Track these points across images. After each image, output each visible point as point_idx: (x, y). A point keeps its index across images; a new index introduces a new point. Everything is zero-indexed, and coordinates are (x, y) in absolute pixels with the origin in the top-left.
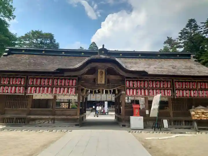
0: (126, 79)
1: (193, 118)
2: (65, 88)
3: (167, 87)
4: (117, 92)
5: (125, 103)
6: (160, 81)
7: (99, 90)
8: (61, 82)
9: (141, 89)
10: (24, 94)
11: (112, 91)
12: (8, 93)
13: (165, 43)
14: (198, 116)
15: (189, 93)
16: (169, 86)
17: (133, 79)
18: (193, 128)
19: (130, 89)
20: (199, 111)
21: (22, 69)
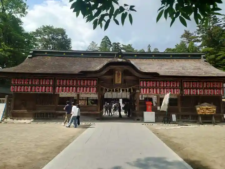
0: (140, 80)
1: (199, 113)
2: (87, 88)
3: (177, 86)
4: (132, 91)
5: (140, 100)
6: (170, 81)
7: (116, 89)
8: (84, 83)
9: (153, 88)
10: (52, 93)
11: (128, 90)
12: (39, 92)
13: (182, 36)
14: (202, 111)
15: (196, 92)
16: (178, 86)
17: (146, 80)
18: (198, 121)
19: (143, 88)
20: (204, 107)
21: (50, 71)
